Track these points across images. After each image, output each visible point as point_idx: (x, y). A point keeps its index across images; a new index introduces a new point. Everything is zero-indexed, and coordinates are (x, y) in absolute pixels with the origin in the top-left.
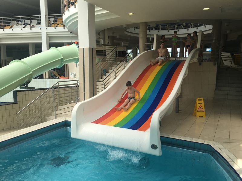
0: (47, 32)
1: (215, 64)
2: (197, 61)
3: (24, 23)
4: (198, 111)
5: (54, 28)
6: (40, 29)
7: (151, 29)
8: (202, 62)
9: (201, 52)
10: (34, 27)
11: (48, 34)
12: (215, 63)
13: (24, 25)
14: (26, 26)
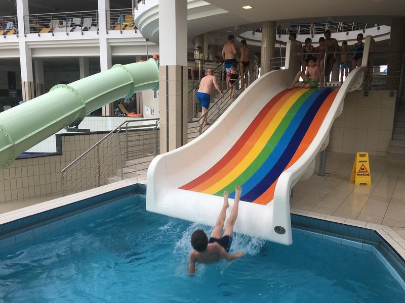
0: (108, 39)
1: (392, 95)
2: (361, 89)
3: (72, 24)
4: (358, 175)
5: (119, 31)
6: (98, 33)
7: (283, 33)
8: (369, 91)
9: (369, 73)
10: (87, 30)
11: (110, 41)
12: (393, 93)
13: (71, 26)
14: (74, 29)
